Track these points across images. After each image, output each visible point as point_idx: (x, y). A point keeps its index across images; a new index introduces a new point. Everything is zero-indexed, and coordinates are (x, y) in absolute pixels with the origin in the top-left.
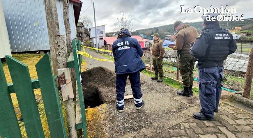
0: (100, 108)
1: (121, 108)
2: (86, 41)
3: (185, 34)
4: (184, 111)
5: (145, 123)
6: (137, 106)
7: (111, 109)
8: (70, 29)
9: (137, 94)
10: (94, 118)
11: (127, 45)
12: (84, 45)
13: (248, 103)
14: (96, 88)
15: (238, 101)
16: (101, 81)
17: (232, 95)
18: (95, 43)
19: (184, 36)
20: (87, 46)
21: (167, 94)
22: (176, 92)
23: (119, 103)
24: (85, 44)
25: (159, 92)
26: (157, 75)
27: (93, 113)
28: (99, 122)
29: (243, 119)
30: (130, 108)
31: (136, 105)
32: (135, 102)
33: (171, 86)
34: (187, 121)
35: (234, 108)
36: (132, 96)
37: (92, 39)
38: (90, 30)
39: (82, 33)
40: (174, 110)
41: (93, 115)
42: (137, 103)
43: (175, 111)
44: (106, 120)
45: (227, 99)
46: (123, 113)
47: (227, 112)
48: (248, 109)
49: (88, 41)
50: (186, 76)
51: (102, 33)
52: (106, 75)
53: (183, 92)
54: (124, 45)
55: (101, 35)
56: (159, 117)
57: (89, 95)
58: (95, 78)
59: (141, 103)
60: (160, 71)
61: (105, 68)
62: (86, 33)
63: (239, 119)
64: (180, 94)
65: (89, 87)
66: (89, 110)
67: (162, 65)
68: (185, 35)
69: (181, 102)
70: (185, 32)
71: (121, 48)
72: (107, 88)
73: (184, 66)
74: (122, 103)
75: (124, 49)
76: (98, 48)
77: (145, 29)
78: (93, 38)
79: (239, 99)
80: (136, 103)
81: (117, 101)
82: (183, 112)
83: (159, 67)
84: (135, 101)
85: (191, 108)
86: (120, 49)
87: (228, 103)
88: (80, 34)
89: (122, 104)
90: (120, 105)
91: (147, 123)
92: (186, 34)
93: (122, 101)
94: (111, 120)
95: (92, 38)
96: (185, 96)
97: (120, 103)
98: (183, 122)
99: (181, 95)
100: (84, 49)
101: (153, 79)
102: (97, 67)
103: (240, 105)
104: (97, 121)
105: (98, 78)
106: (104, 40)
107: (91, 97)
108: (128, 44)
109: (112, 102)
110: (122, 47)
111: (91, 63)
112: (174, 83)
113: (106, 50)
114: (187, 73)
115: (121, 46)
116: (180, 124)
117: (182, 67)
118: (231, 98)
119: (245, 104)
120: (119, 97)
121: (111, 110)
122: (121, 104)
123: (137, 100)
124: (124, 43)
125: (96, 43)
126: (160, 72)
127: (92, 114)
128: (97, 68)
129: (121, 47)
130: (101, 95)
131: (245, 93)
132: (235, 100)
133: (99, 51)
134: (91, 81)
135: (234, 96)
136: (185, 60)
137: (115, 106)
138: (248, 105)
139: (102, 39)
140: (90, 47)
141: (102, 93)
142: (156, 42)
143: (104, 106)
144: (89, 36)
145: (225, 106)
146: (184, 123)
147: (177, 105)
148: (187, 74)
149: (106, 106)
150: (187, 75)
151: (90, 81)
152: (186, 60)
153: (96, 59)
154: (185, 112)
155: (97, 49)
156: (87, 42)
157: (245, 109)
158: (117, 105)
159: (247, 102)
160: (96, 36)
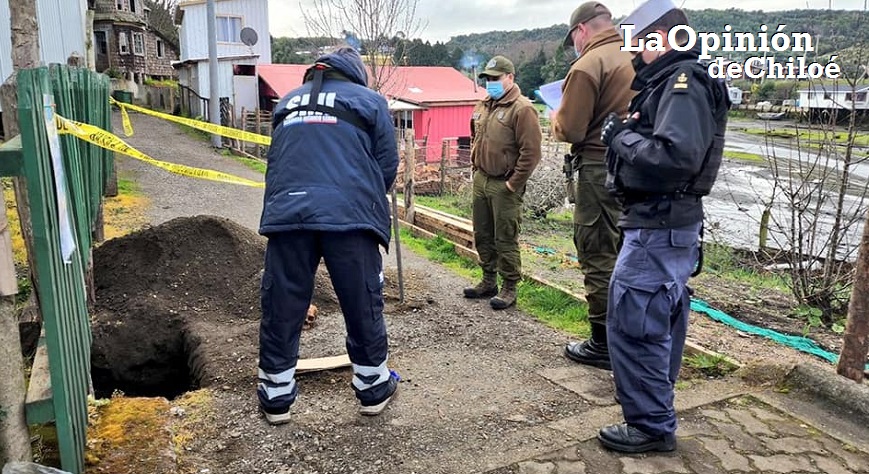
0: (178, 406)
1: (282, 405)
2: (155, 77)
3: (602, 70)
4: (562, 421)
5: (373, 461)
6: (367, 398)
7: (233, 412)
8: (33, 13)
9: (366, 345)
10: (138, 434)
11: (324, 110)
12: (144, 98)
13: (844, 397)
14: (177, 323)
15: (811, 393)
16: (208, 288)
17: (793, 365)
18: (204, 92)
19: (596, 78)
20: (162, 105)
21: (517, 356)
22: (560, 352)
23: (271, 384)
24: (149, 95)
25: (483, 348)
26: (489, 274)
27: (133, 417)
28: (155, 452)
29: (789, 454)
30: (325, 407)
31: (360, 395)
32: (356, 381)
33: (551, 323)
34: (555, 455)
35: (776, 417)
36: (344, 360)
37: (188, 69)
38: (180, 15)
39: (132, 28)
40: (519, 417)
41: (130, 425)
42: (367, 386)
43: (520, 422)
44: (194, 451)
45: (769, 383)
46: (285, 428)
47: (739, 428)
48: (838, 421)
49: (165, 78)
50: (600, 273)
51: (249, 37)
52: (238, 262)
53: (588, 347)
54: (313, 106)
55: (243, 50)
56: (442, 439)
57: (137, 354)
58: (173, 271)
59: (387, 382)
60: (504, 255)
61: (233, 225)
62: (157, 34)
63: (773, 454)
64: (573, 358)
65: (140, 316)
66: (117, 407)
67: (520, 220)
68: (603, 76)
69: (565, 389)
70: (604, 60)
71: (298, 116)
72: (231, 325)
73: (591, 224)
74: (286, 384)
75: (306, 119)
76: (225, 122)
77: (504, 35)
78: (195, 63)
79: (816, 384)
80: (362, 386)
81: (262, 375)
82: (554, 425)
83: (506, 233)
84: (359, 375)
85: (595, 412)
86: (290, 120)
87: (764, 398)
88: (122, 35)
89: (287, 390)
90: (273, 393)
91: (379, 461)
92: (607, 70)
93: (287, 376)
94: (219, 451)
95: (189, 62)
96: (596, 365)
97: (275, 385)
98: (533, 459)
99: (578, 362)
100: (126, 122)
101: (470, 295)
102: (189, 216)
103: (814, 405)
104: (147, 447)
105: (194, 272)
106: (261, 80)
107: (150, 364)
108: (330, 103)
109: (247, 382)
110: (303, 113)
111: (173, 201)
112: (570, 311)
113: (259, 136)
114: (605, 257)
115: (300, 108)
116: (520, 464)
117: (586, 231)
118: (786, 377)
119: (833, 403)
120: (275, 354)
121: (232, 417)
122: (279, 389)
123: (367, 371)
124: (314, 99)
125: (212, 91)
126: (504, 260)
127: (130, 419)
128: (190, 223)
129: (296, 113)
130: (197, 356)
131: (846, 357)
132: (799, 386)
133: (225, 139)
134: (155, 286)
135: (801, 370)
136: (596, 196)
137: (255, 398)
138: (843, 405)
139: (246, 70)
140: (177, 113)
141: (203, 345)
142: (502, 106)
143: (199, 397)
144: (174, 47)
145: (745, 406)
146: (539, 461)
147: (541, 398)
148: (603, 265)
149: (210, 399)
150: (603, 269)
151: (148, 288)
152: (601, 197)
153: (160, 164)
154: (562, 424)
155: (219, 130)
156: (164, 83)
157: (823, 421)
158: (262, 395)
159: (843, 392)
160: (212, 49)
